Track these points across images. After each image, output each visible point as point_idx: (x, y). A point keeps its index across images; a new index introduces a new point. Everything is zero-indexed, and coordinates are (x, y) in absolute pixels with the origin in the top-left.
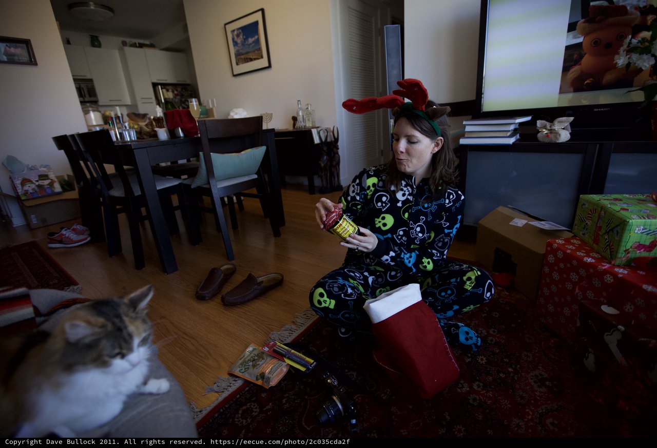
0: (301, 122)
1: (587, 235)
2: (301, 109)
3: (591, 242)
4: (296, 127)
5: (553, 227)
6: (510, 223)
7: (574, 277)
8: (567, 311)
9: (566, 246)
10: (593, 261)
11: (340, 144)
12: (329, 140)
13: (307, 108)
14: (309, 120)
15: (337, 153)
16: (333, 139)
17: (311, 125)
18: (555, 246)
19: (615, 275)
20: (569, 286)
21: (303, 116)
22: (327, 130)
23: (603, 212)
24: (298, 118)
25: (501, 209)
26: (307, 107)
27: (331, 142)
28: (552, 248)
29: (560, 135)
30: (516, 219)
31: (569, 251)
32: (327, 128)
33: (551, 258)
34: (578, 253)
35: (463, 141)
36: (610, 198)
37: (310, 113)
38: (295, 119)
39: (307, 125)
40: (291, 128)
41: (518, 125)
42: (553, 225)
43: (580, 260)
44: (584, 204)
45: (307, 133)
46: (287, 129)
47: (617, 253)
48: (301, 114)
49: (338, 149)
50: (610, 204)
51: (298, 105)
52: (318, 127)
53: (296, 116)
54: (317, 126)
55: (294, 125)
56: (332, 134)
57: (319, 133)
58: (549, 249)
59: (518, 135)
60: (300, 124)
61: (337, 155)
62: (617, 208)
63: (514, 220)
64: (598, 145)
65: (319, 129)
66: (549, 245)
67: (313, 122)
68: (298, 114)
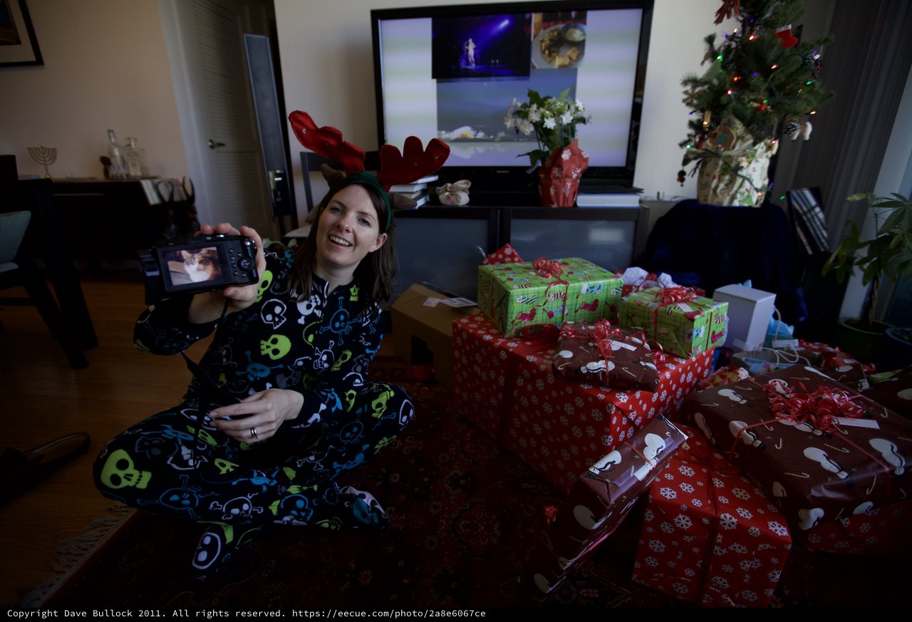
0: (119, 168)
1: (487, 310)
2: (116, 145)
3: (490, 317)
4: (110, 175)
5: (463, 303)
6: (424, 304)
7: (478, 358)
8: (478, 397)
9: (469, 325)
10: (492, 338)
11: (198, 204)
12: (176, 198)
13: (129, 145)
14: (134, 165)
15: (195, 220)
16: (185, 198)
17: (139, 174)
18: (460, 326)
19: (506, 350)
20: (477, 369)
21: (122, 158)
22: (171, 183)
23: (494, 284)
24: (112, 160)
25: (417, 288)
26: (128, 142)
27: (181, 203)
28: (457, 329)
29: (460, 197)
30: (430, 298)
31: (471, 331)
32: (173, 179)
33: (459, 341)
34: (479, 332)
36: (503, 268)
37: (136, 154)
38: (106, 161)
39: (132, 173)
40: (100, 177)
41: (426, 185)
42: (465, 302)
43: (480, 338)
44: (482, 276)
45: (134, 188)
46: (92, 179)
47: (506, 325)
48: (117, 152)
49: (195, 212)
50: (501, 274)
51: (110, 137)
52: (155, 178)
53: (106, 155)
54: (152, 174)
55: (106, 173)
56: (181, 189)
57: (156, 187)
58: (455, 330)
59: (428, 197)
60: (118, 171)
61: (194, 223)
62: (504, 278)
63: (428, 300)
64: (499, 211)
65: (156, 181)
66: (455, 325)
67: (142, 168)
68: (111, 152)
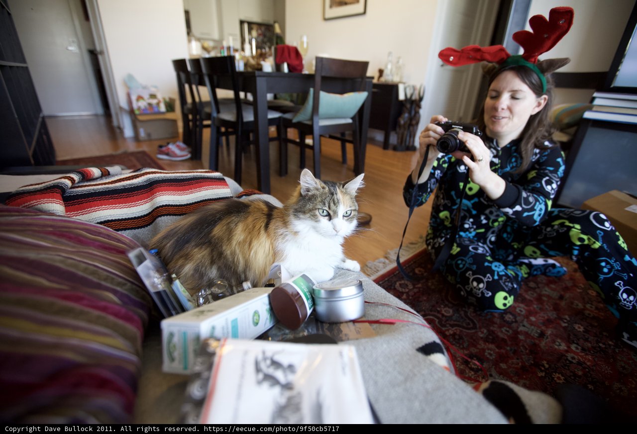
0: (387, 76)
2: (391, 61)
4: (381, 80)
12: (414, 98)
13: (398, 62)
14: (397, 74)
15: (419, 113)
16: (418, 98)
17: (399, 80)
21: (392, 70)
22: (414, 88)
26: (398, 60)
27: (415, 101)
32: (415, 86)
35: (588, 115)
37: (400, 67)
38: (381, 72)
39: (395, 80)
40: (375, 81)
45: (394, 90)
48: (389, 67)
49: (420, 108)
52: (406, 83)
53: (384, 69)
54: (404, 81)
55: (380, 77)
56: (418, 92)
57: (405, 89)
61: (417, 115)
65: (406, 85)
67: (401, 77)
68: (386, 67)
